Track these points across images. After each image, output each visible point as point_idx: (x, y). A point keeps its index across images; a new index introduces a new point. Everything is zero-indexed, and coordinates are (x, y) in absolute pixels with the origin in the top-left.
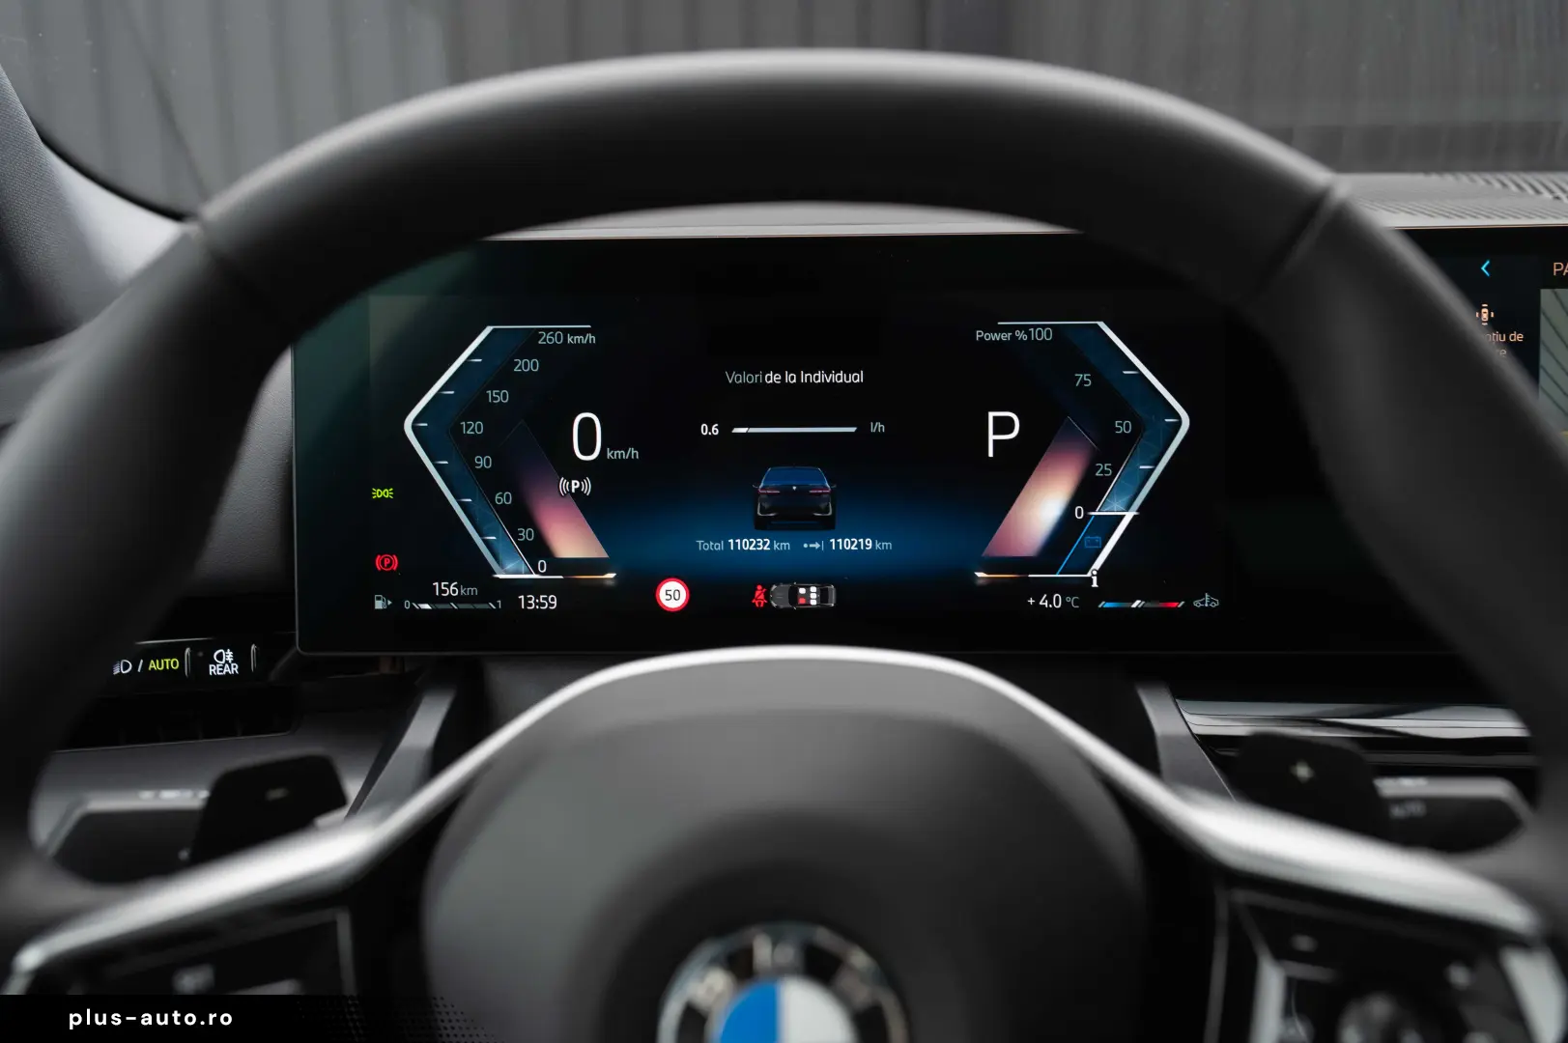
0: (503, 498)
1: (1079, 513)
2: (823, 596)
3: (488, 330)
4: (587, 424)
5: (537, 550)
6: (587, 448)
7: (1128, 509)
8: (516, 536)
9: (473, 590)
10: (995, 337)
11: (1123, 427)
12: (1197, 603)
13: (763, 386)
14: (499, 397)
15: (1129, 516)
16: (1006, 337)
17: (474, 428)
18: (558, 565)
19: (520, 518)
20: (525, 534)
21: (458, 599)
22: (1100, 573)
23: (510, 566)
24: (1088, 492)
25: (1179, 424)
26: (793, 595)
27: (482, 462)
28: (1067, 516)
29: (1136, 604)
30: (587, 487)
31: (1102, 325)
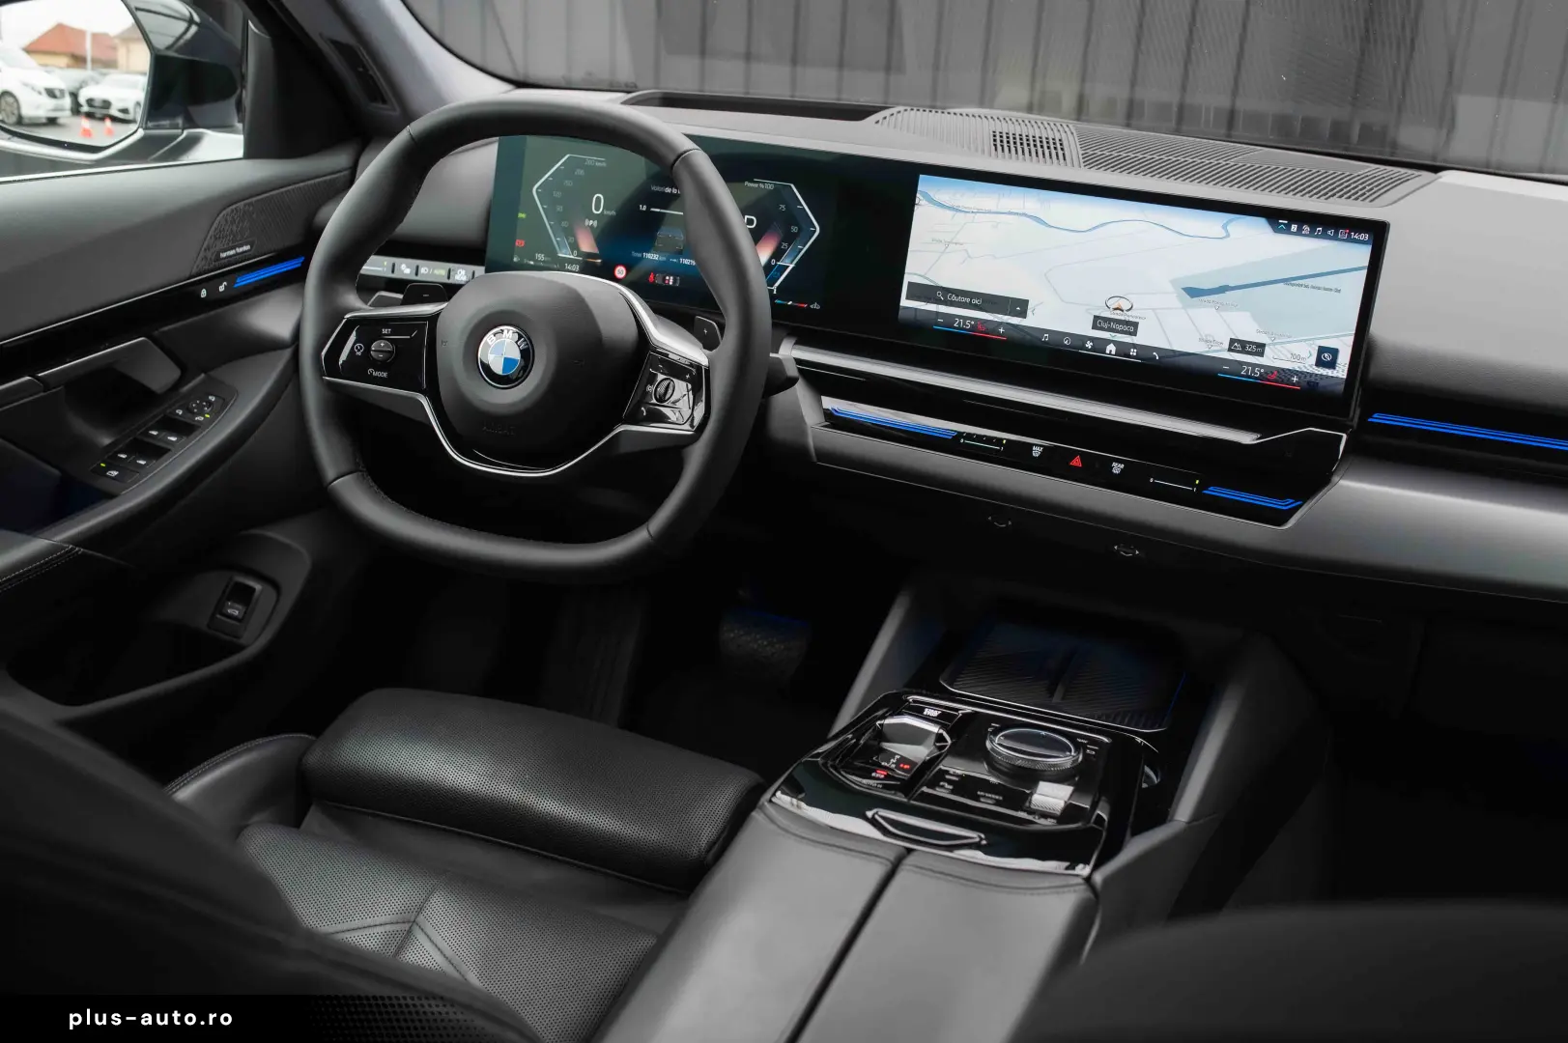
0: (564, 224)
1: (773, 262)
2: (675, 281)
3: (568, 156)
4: (598, 199)
5: (575, 246)
6: (597, 209)
7: (791, 263)
8: (567, 240)
9: (549, 259)
10: (752, 185)
11: (794, 229)
12: (812, 306)
13: (664, 193)
14: (568, 183)
15: (791, 266)
16: (756, 185)
17: (558, 194)
18: (580, 254)
19: (570, 233)
20: (571, 239)
21: (544, 262)
22: (778, 288)
23: (564, 251)
24: (778, 254)
25: (815, 231)
26: (664, 279)
27: (560, 208)
28: (770, 261)
29: (790, 303)
30: (595, 223)
31: (792, 186)
